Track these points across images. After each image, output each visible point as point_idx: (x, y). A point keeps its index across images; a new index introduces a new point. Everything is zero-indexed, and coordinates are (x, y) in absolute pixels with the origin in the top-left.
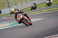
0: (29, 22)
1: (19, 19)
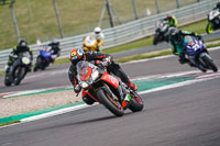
0: (127, 98)
1: (85, 85)
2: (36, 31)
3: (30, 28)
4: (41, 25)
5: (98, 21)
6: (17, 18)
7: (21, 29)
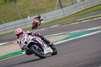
2: (27, 12)
3: (24, 11)
4: (29, 9)
5: (55, 6)
6: (18, 7)
7: (20, 11)
